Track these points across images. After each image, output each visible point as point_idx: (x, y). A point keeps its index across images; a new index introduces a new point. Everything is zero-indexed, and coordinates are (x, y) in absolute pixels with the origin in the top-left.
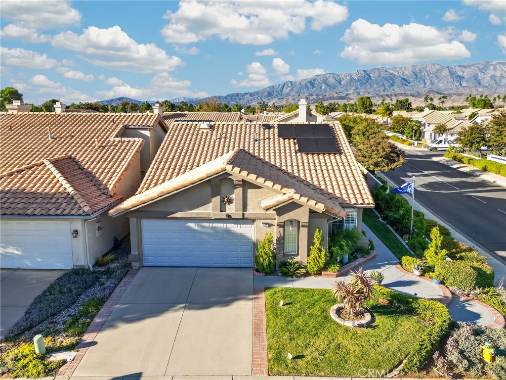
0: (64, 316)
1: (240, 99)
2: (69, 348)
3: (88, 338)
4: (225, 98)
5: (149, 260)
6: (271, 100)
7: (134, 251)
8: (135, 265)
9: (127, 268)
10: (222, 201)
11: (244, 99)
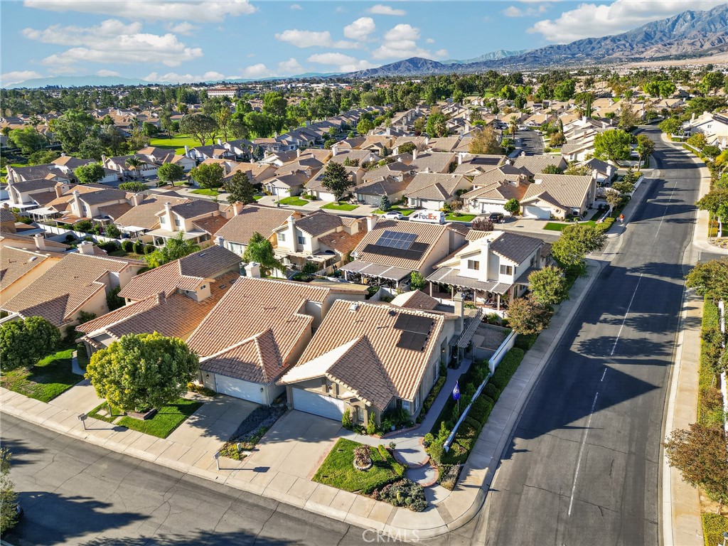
0: (251, 435)
1: (593, 48)
2: (250, 450)
3: (257, 447)
4: (568, 47)
5: (296, 407)
6: (648, 48)
7: (289, 402)
8: (289, 408)
9: (285, 410)
10: (327, 387)
11: (600, 48)
